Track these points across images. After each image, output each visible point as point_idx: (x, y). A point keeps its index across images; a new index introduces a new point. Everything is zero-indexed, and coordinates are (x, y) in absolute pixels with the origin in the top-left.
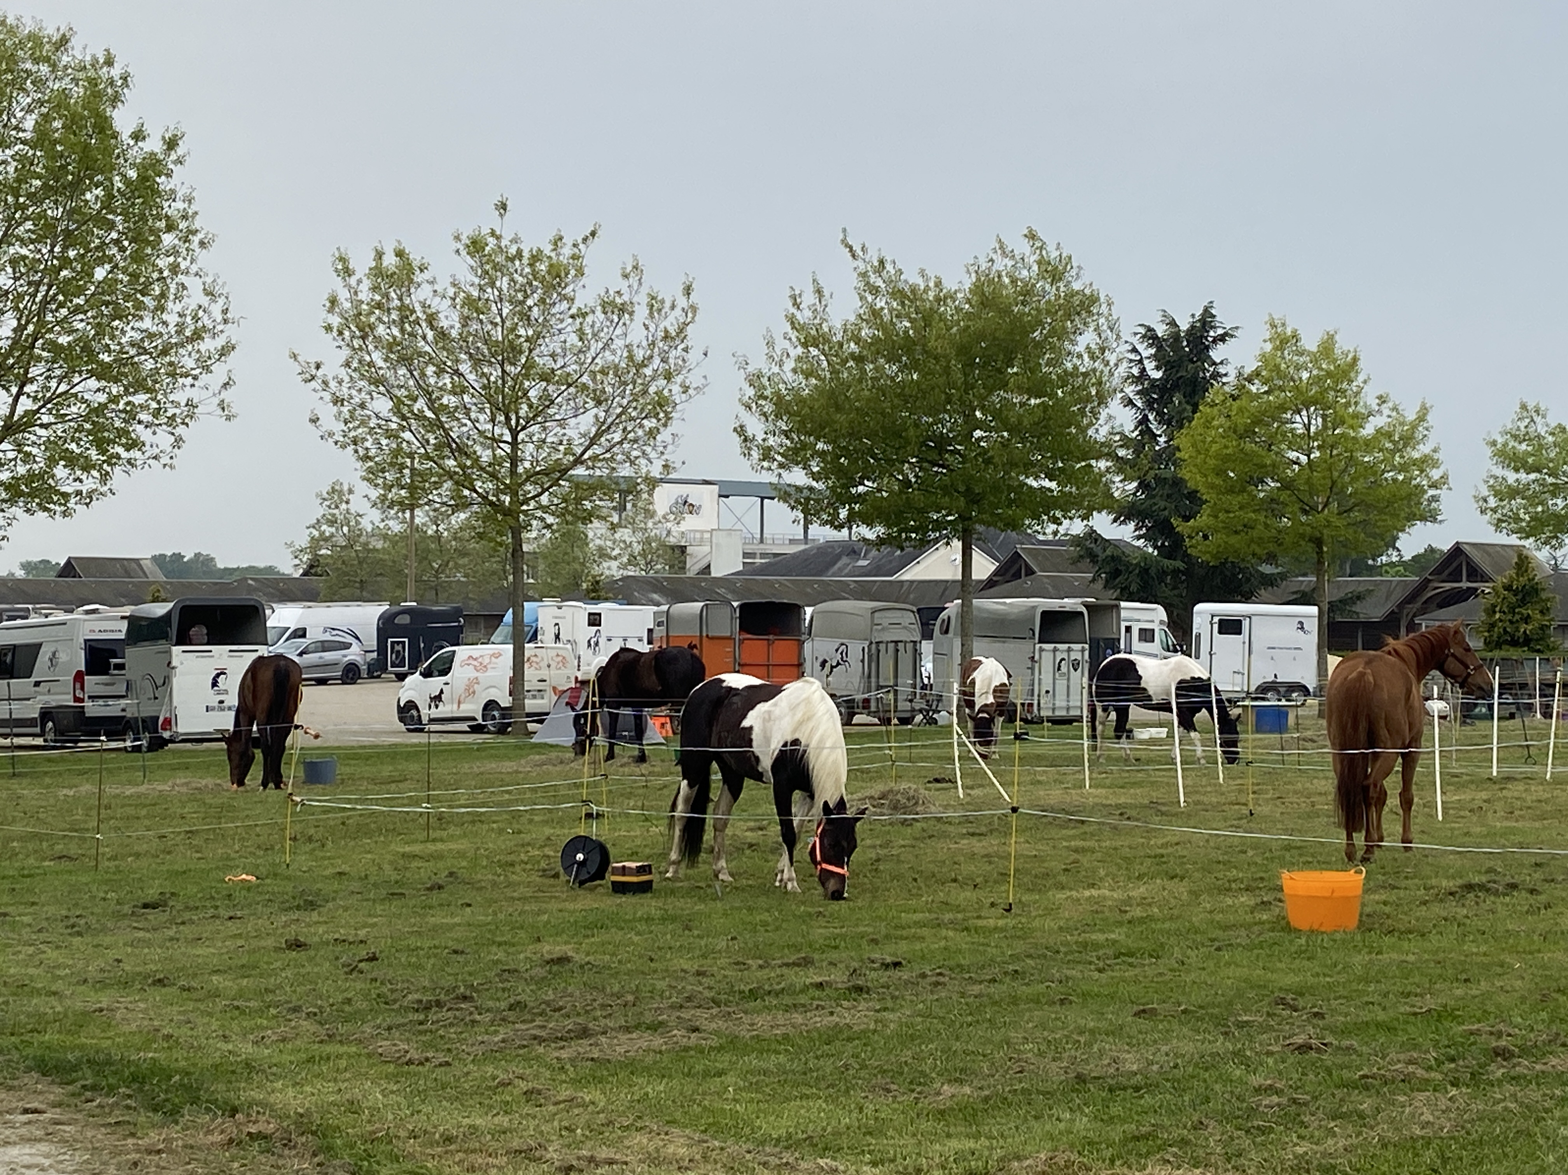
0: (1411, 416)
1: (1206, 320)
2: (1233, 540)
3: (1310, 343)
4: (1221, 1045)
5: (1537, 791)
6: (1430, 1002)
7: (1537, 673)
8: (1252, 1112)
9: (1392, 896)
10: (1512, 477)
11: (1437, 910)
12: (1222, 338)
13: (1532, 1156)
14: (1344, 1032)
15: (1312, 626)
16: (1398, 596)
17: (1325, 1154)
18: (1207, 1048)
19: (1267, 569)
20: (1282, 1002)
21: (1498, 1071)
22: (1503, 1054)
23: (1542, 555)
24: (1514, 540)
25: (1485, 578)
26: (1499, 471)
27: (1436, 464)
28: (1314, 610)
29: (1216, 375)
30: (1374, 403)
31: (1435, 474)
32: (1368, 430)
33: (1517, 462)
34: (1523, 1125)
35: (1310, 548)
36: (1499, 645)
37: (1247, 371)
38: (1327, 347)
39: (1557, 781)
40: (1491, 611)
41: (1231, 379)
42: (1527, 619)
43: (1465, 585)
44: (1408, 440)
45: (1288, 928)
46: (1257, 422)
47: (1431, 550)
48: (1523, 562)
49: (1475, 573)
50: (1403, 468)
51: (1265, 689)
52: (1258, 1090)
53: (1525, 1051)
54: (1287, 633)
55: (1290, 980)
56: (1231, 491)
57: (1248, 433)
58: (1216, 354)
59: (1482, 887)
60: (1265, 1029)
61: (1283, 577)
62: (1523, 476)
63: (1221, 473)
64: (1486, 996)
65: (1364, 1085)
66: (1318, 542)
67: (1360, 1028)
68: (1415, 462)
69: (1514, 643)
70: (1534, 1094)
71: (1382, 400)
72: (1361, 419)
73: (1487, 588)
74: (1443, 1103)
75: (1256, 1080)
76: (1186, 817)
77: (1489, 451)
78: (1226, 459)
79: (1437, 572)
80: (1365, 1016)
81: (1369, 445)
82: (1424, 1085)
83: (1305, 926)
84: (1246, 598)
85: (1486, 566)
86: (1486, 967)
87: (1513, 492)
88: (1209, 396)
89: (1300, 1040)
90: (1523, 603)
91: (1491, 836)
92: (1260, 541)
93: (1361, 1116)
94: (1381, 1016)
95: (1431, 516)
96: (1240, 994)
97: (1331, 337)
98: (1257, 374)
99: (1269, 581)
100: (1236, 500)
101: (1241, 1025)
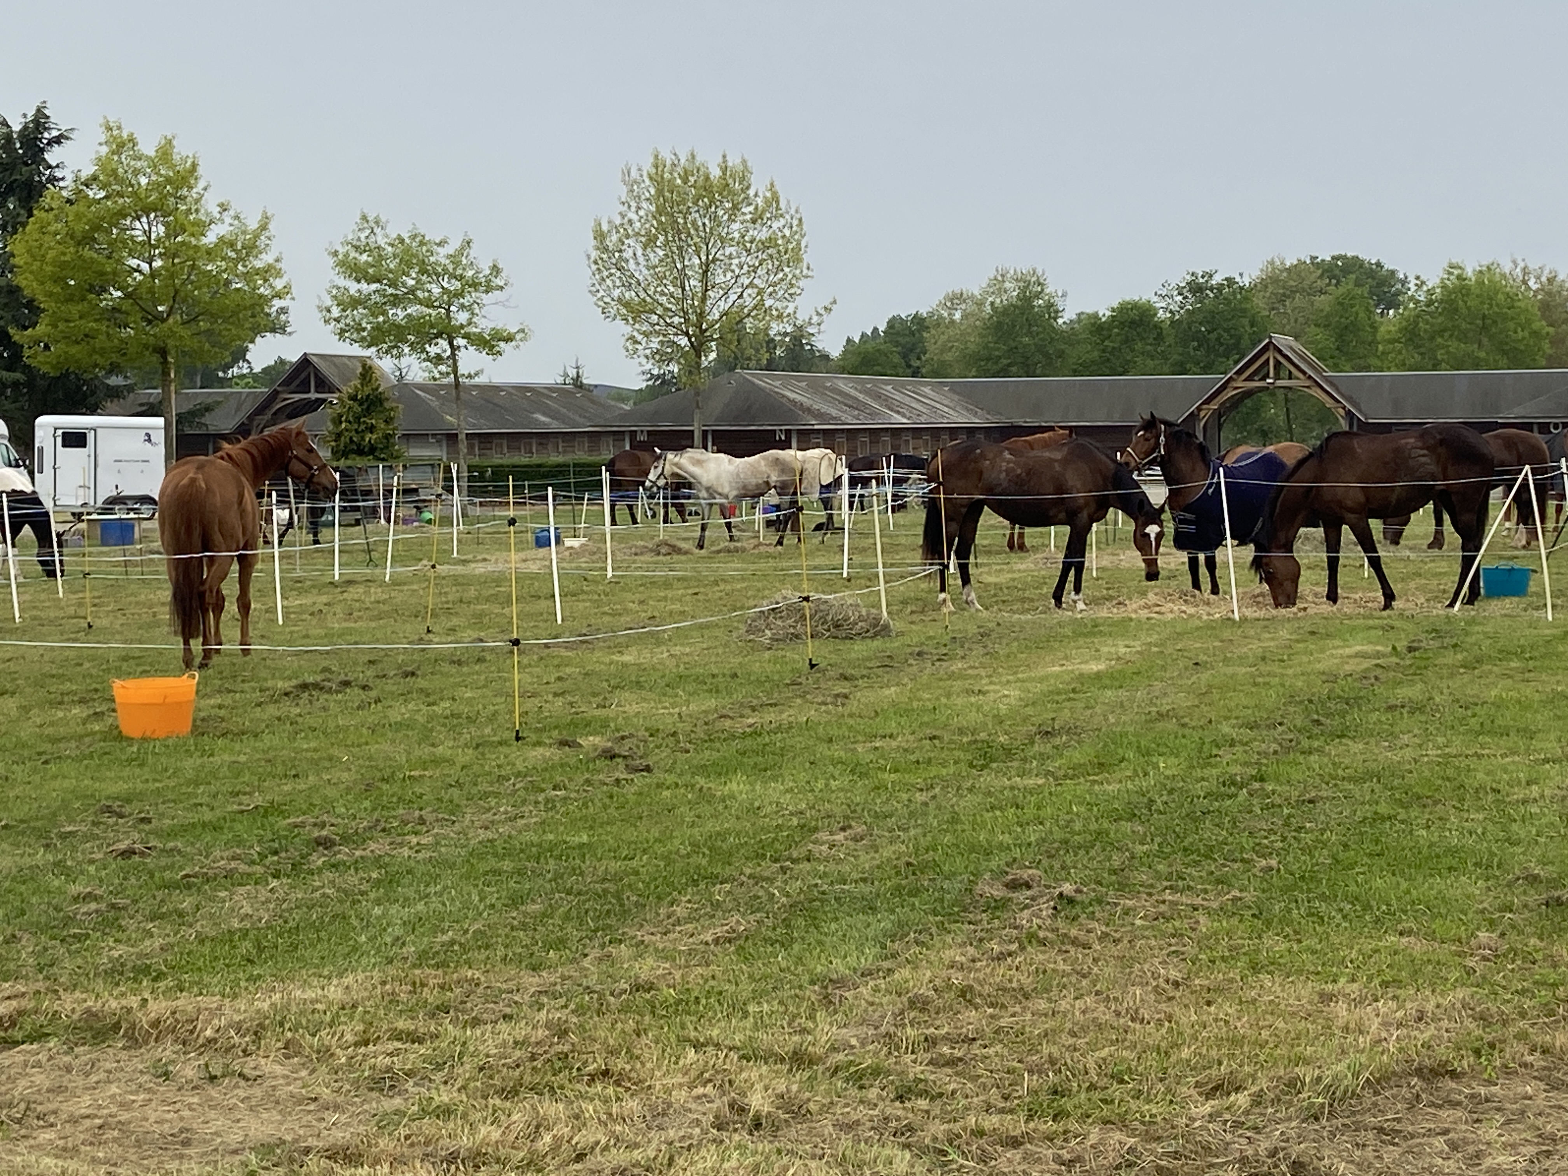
0: (253, 225)
1: (40, 122)
2: (73, 350)
3: (148, 147)
4: (42, 857)
5: (376, 593)
6: (258, 799)
7: (379, 478)
8: (68, 921)
9: (228, 700)
10: (353, 287)
11: (272, 710)
12: (58, 140)
13: (345, 937)
14: (171, 834)
15: (159, 437)
16: (248, 408)
17: (140, 956)
18: (27, 861)
19: (115, 381)
20: (109, 810)
21: (318, 860)
22: (326, 843)
23: (386, 365)
24: (356, 350)
25: (332, 389)
26: (342, 282)
27: (279, 274)
28: (160, 421)
29: (53, 180)
30: (215, 211)
31: (279, 284)
32: (210, 238)
33: (358, 273)
34: (338, 909)
35: (155, 358)
36: (345, 454)
37: (84, 175)
38: (165, 152)
39: (396, 582)
40: (337, 421)
41: (68, 183)
42: (372, 429)
43: (313, 395)
44: (251, 248)
45: (120, 737)
46: (97, 228)
47: (281, 362)
48: (367, 372)
49: (323, 385)
50: (247, 277)
51: (117, 500)
52: (76, 899)
53: (345, 839)
54: (134, 445)
55: (121, 787)
56: (70, 299)
57: (87, 240)
58: (52, 156)
59: (316, 686)
60: (89, 837)
61: (130, 389)
62: (364, 286)
63: (59, 280)
64: (314, 789)
65: (186, 885)
66: (163, 352)
67: (185, 829)
68: (257, 272)
69: (360, 452)
70: (352, 879)
71: (224, 208)
72: (202, 227)
73: (334, 398)
74: (263, 894)
75: (74, 889)
76: (21, 632)
77: (331, 261)
78: (63, 265)
79: (287, 382)
80: (193, 817)
81: (210, 253)
82: (246, 879)
83: (136, 734)
84: (92, 411)
85: (335, 380)
86: (316, 762)
87: (355, 302)
88: (46, 200)
89: (122, 846)
90: (367, 412)
91: (329, 636)
92: (102, 352)
93: (181, 915)
94: (208, 816)
95: (278, 328)
96: (65, 804)
97: (170, 142)
98: (95, 178)
99: (115, 393)
100: (75, 309)
101: (63, 836)
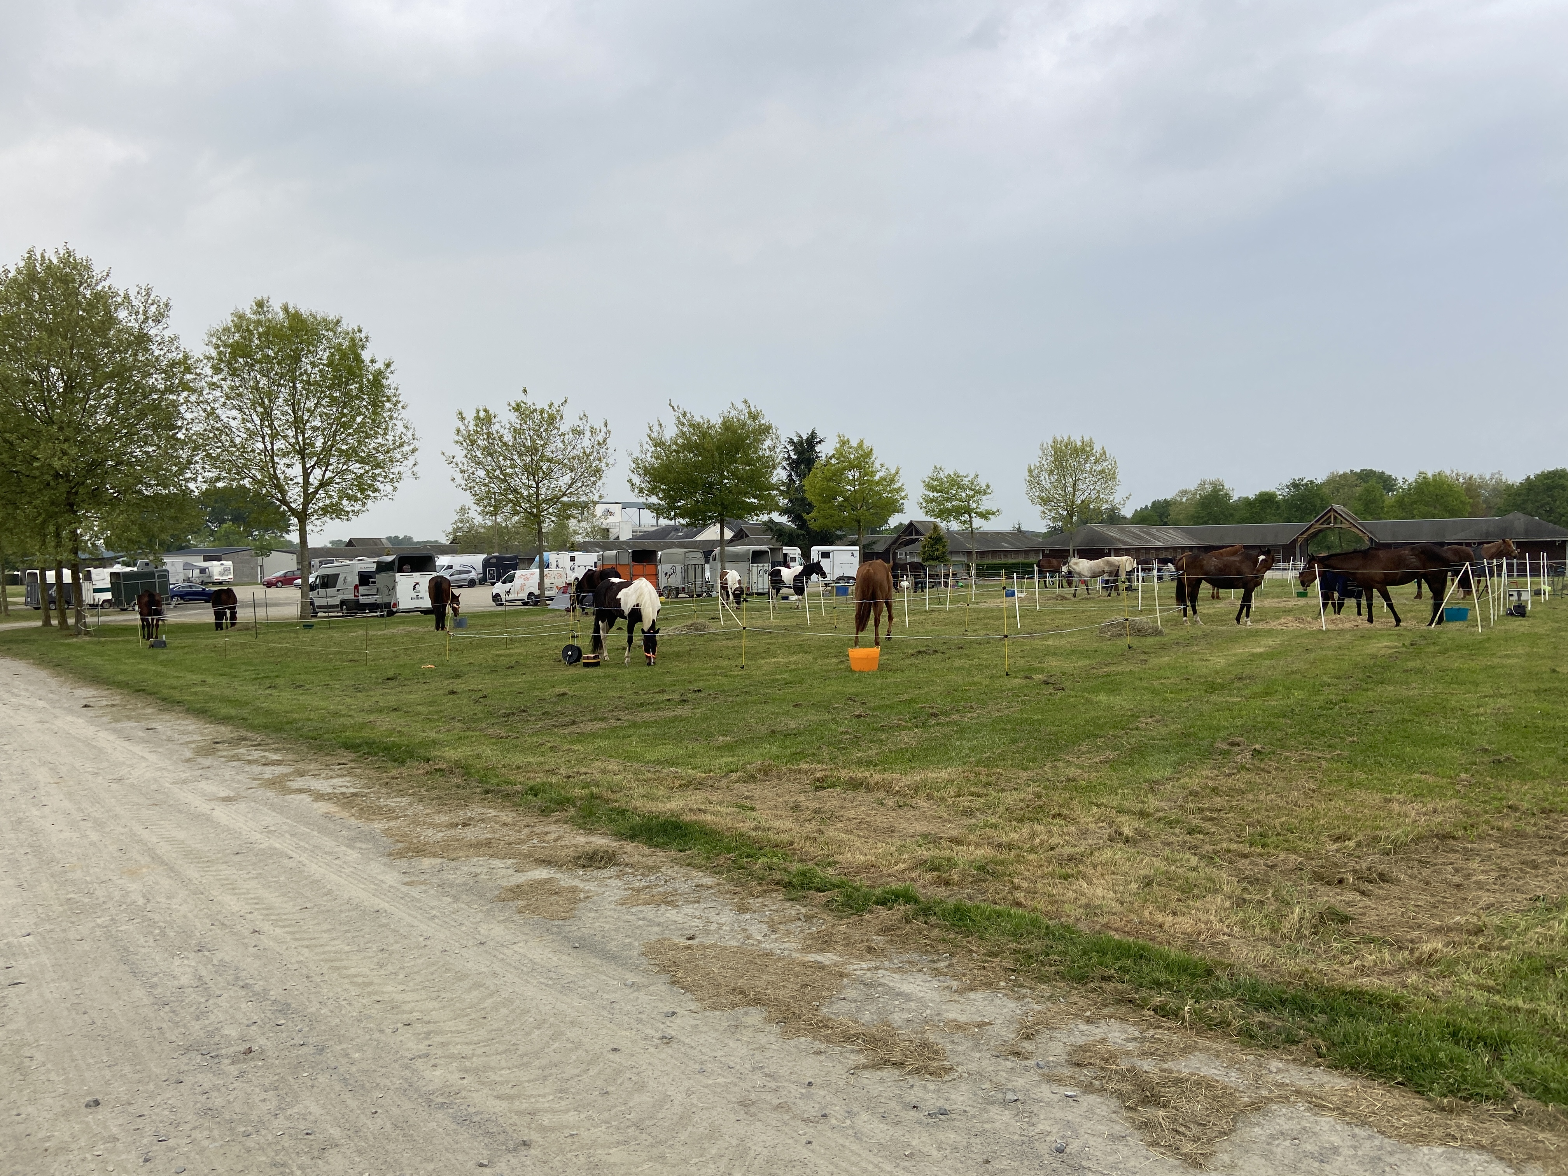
0: (893, 471)
1: (813, 435)
2: (826, 521)
3: (854, 443)
4: (827, 717)
5: (943, 615)
6: (906, 697)
7: (942, 570)
8: (840, 741)
9: (890, 657)
10: (931, 495)
11: (907, 661)
12: (820, 442)
13: (946, 753)
14: (874, 709)
15: (857, 554)
16: (889, 542)
17: (869, 756)
18: (822, 718)
19: (839, 533)
20: (850, 699)
21: (932, 721)
22: (934, 715)
23: (943, 525)
24: (932, 519)
25: (921, 534)
26: (927, 493)
27: (903, 491)
28: (857, 548)
29: (818, 457)
30: (879, 467)
31: (903, 494)
32: (877, 478)
33: (933, 489)
34: (942, 741)
35: (856, 524)
36: (927, 560)
37: (830, 455)
38: (860, 445)
39: (951, 611)
40: (924, 547)
41: (824, 458)
42: (937, 550)
43: (914, 537)
44: (892, 481)
45: (851, 671)
46: (834, 475)
47: (901, 524)
48: (936, 527)
49: (918, 533)
50: (890, 492)
51: (840, 579)
52: (842, 733)
53: (942, 714)
54: (847, 557)
55: (853, 690)
56: (825, 502)
57: (830, 480)
58: (817, 448)
59: (924, 652)
60: (843, 710)
61: (845, 536)
62: (935, 494)
63: (821, 495)
64: (927, 693)
65: (882, 729)
66: (859, 521)
67: (880, 707)
68: (895, 490)
69: (933, 559)
70: (946, 730)
71: (882, 466)
72: (873, 473)
73: (922, 538)
74: (912, 735)
75: (841, 729)
76: (810, 629)
77: (922, 485)
78: (823, 489)
79: (904, 532)
80: (882, 703)
81: (878, 483)
82: (905, 728)
83: (857, 670)
84: (831, 544)
85: (922, 530)
86: (927, 682)
87: (932, 500)
88: (815, 465)
89: (857, 713)
90: (936, 543)
91: (927, 632)
92: (836, 522)
93: (881, 741)
94: (888, 703)
95: (901, 511)
96: (834, 696)
97: (862, 441)
98: (833, 456)
99: (840, 538)
100: (827, 506)
101: (834, 708)
